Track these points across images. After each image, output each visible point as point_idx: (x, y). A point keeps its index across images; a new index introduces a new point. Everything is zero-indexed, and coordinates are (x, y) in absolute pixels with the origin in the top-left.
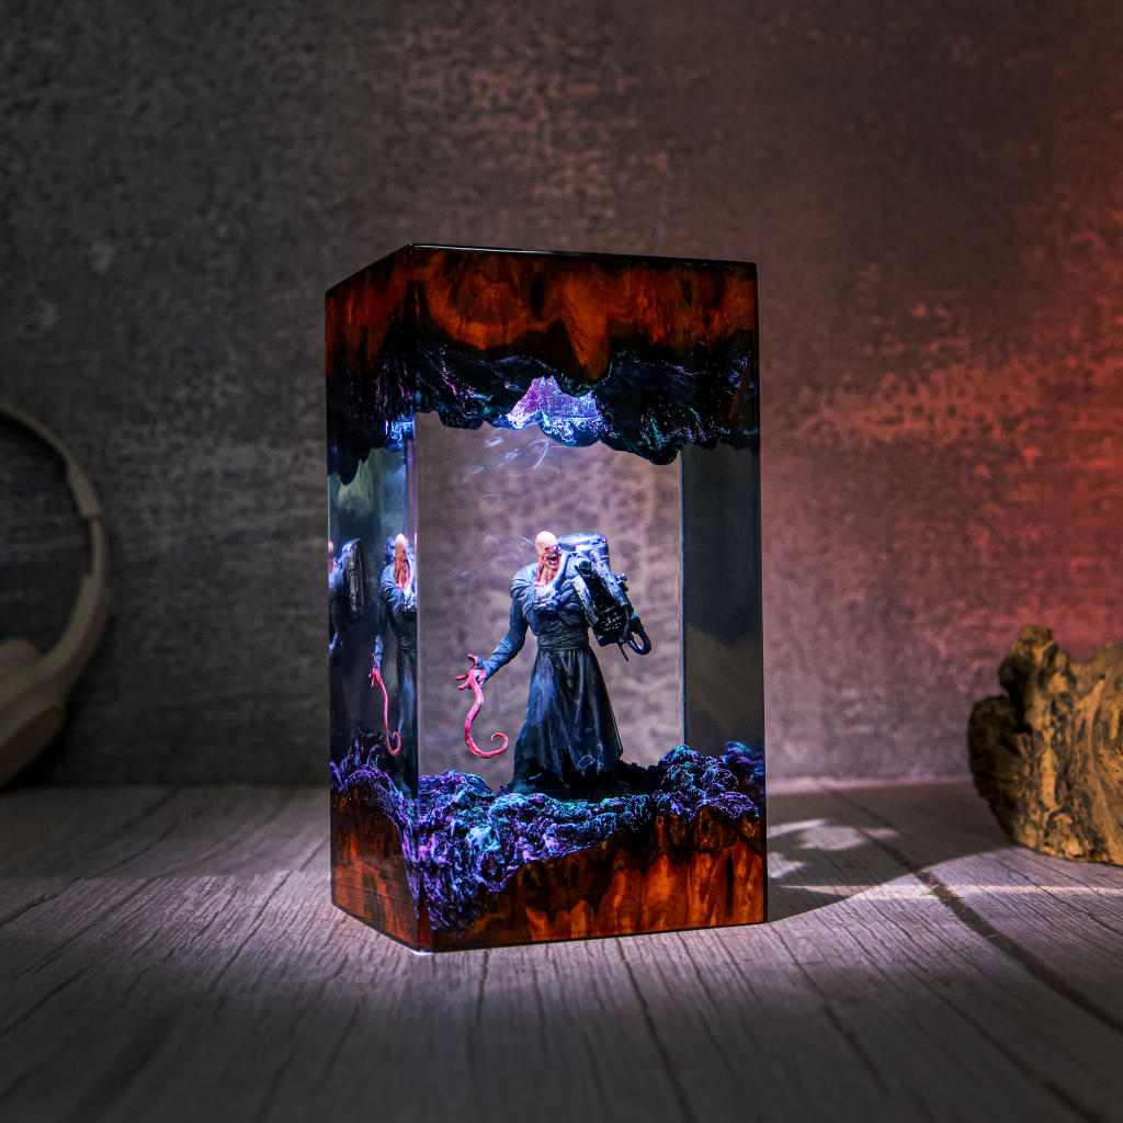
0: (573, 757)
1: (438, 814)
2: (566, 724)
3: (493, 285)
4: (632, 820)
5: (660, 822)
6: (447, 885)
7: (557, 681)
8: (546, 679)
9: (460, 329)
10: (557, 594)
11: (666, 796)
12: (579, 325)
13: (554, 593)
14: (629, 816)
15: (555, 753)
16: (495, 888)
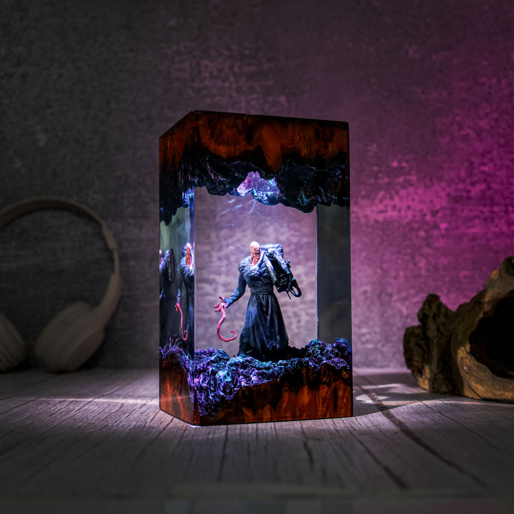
0: (266, 342)
1: (204, 365)
2: (263, 327)
3: (230, 129)
4: (291, 369)
5: (304, 370)
6: (207, 396)
7: (259, 308)
8: (254, 307)
9: (215, 149)
10: (259, 269)
11: (307, 359)
12: (268, 148)
13: (258, 268)
14: (290, 367)
15: (258, 340)
16: (229, 398)
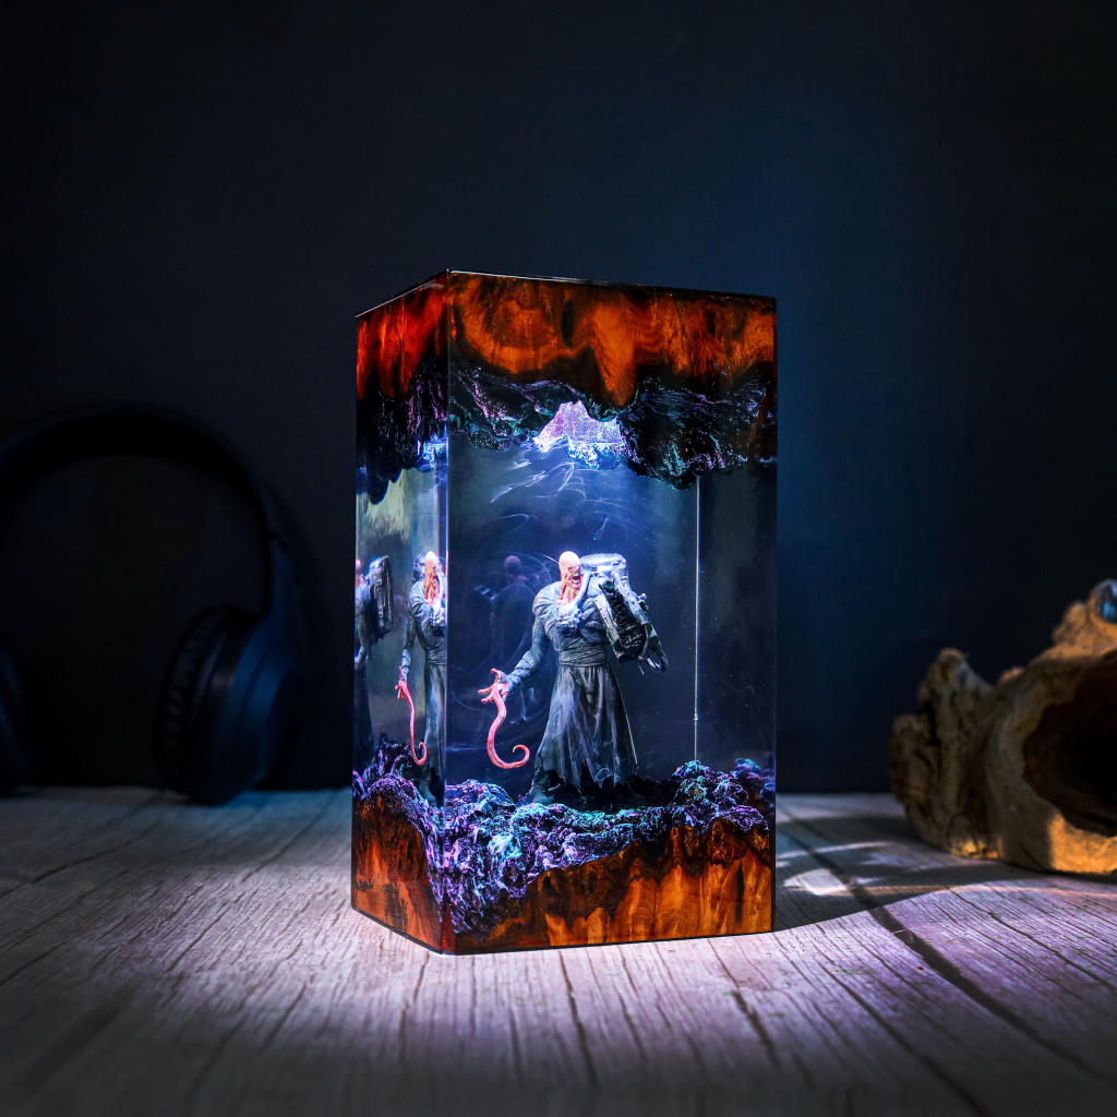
0: (591, 770)
1: (461, 821)
3: (526, 312)
4: (648, 831)
5: (675, 833)
6: (469, 890)
9: (493, 354)
11: (681, 809)
12: (607, 353)
13: (576, 610)
16: (516, 893)
